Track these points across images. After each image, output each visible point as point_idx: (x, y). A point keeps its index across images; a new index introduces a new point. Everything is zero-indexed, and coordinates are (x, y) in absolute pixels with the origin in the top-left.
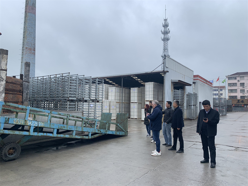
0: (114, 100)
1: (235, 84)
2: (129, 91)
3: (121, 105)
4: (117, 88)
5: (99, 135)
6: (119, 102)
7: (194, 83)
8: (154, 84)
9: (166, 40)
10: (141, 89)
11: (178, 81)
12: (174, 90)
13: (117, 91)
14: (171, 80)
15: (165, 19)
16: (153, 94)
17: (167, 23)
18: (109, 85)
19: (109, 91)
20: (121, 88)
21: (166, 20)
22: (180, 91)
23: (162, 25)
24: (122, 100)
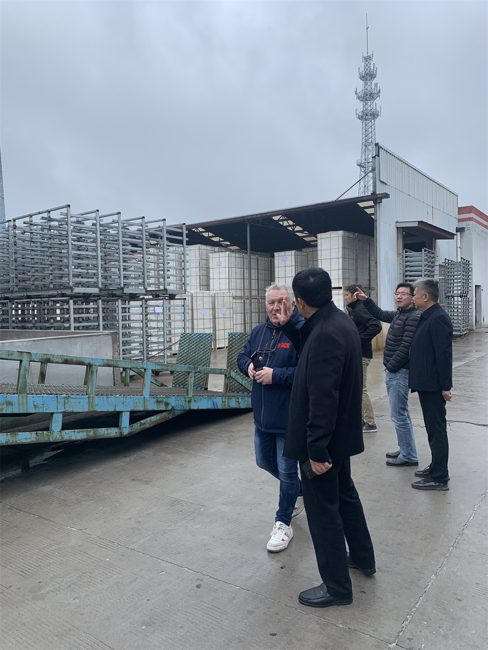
0: (227, 291)
2: (271, 262)
3: (247, 305)
4: (233, 255)
5: (160, 419)
6: (241, 297)
7: (460, 230)
8: (343, 237)
9: (368, 116)
10: (304, 254)
11: (416, 224)
12: (406, 252)
13: (233, 263)
14: (397, 222)
15: (366, 55)
16: (341, 267)
17: (372, 68)
18: (209, 248)
19: (211, 266)
20: (247, 253)
21: (368, 59)
22: (423, 255)
23: (358, 74)
24: (251, 289)
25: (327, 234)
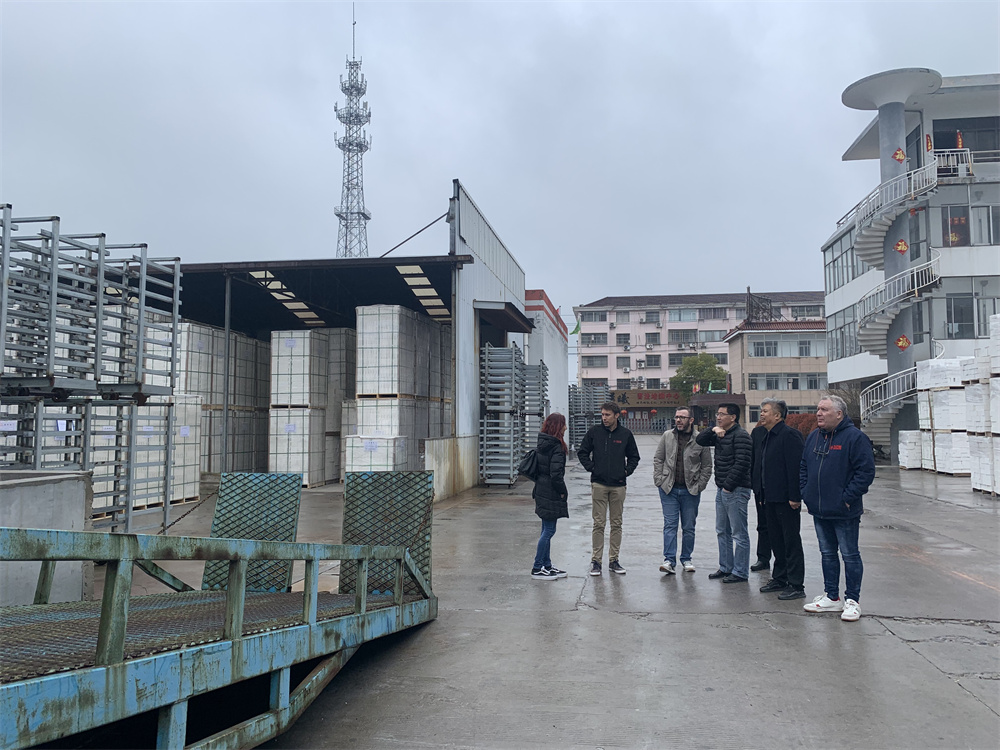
1: (600, 339)
2: (256, 345)
4: (197, 328)
5: (330, 673)
6: (206, 405)
8: (401, 315)
9: (353, 147)
10: (323, 337)
11: (502, 307)
13: (195, 343)
14: (475, 301)
15: (351, 60)
21: (354, 65)
25: (373, 309)
